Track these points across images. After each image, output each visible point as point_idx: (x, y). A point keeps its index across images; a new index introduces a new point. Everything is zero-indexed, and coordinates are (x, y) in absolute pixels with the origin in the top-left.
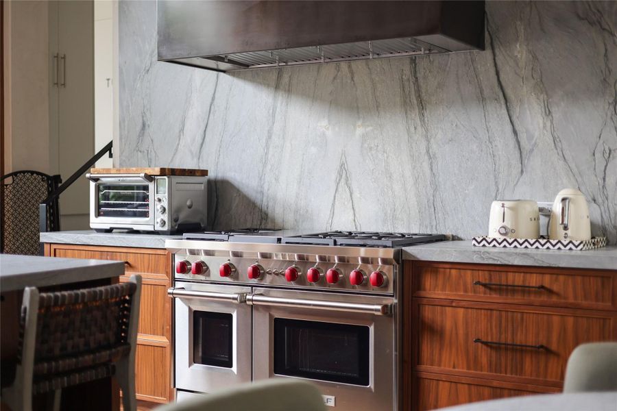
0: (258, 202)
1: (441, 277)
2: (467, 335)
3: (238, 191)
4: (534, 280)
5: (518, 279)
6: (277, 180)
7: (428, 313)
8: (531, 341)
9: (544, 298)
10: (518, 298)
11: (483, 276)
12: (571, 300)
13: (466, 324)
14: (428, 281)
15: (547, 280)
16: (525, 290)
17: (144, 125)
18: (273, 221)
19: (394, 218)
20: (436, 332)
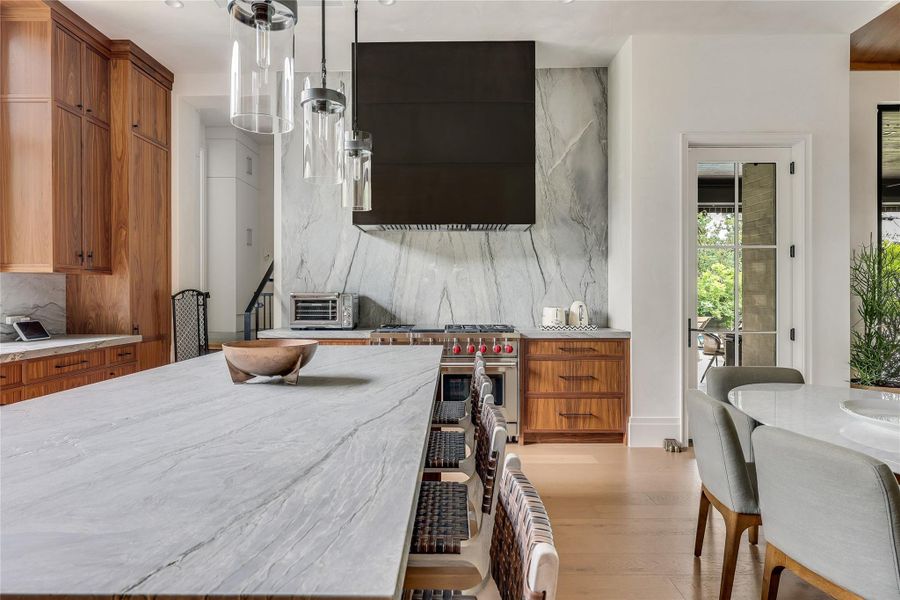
0: (389, 309)
1: (539, 346)
2: (553, 374)
3: (374, 303)
4: (586, 345)
5: (578, 345)
6: (402, 296)
7: (532, 365)
8: (585, 374)
9: (591, 353)
10: (579, 354)
11: (561, 345)
12: (604, 353)
13: (553, 369)
14: (532, 349)
15: (592, 345)
16: (582, 350)
17: (302, 261)
18: (400, 320)
19: (477, 317)
20: (537, 375)
